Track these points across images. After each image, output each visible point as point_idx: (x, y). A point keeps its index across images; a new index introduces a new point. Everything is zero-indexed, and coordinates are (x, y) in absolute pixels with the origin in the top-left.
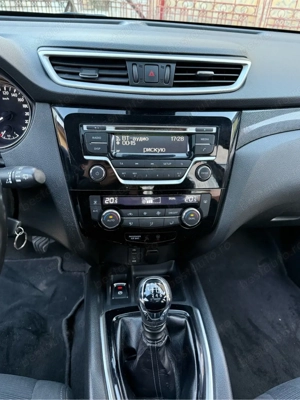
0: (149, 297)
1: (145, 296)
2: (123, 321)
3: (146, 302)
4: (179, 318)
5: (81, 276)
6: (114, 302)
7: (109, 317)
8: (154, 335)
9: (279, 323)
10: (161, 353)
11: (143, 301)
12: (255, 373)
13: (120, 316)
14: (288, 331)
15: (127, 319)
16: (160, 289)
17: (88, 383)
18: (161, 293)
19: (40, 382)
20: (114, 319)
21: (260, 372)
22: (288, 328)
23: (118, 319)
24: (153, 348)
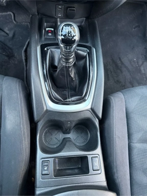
0: (65, 36)
1: (62, 35)
2: (51, 51)
3: (62, 39)
4: (83, 52)
5: (27, 25)
6: (46, 39)
7: (42, 47)
8: (67, 60)
9: (134, 61)
10: (70, 69)
11: (60, 38)
12: (115, 82)
13: (48, 48)
14: (137, 65)
15: (53, 50)
16: (72, 31)
17: (31, 80)
18: (73, 34)
19: (6, 77)
20: (46, 49)
21: (118, 82)
22: (138, 64)
23: (48, 49)
24: (66, 67)
